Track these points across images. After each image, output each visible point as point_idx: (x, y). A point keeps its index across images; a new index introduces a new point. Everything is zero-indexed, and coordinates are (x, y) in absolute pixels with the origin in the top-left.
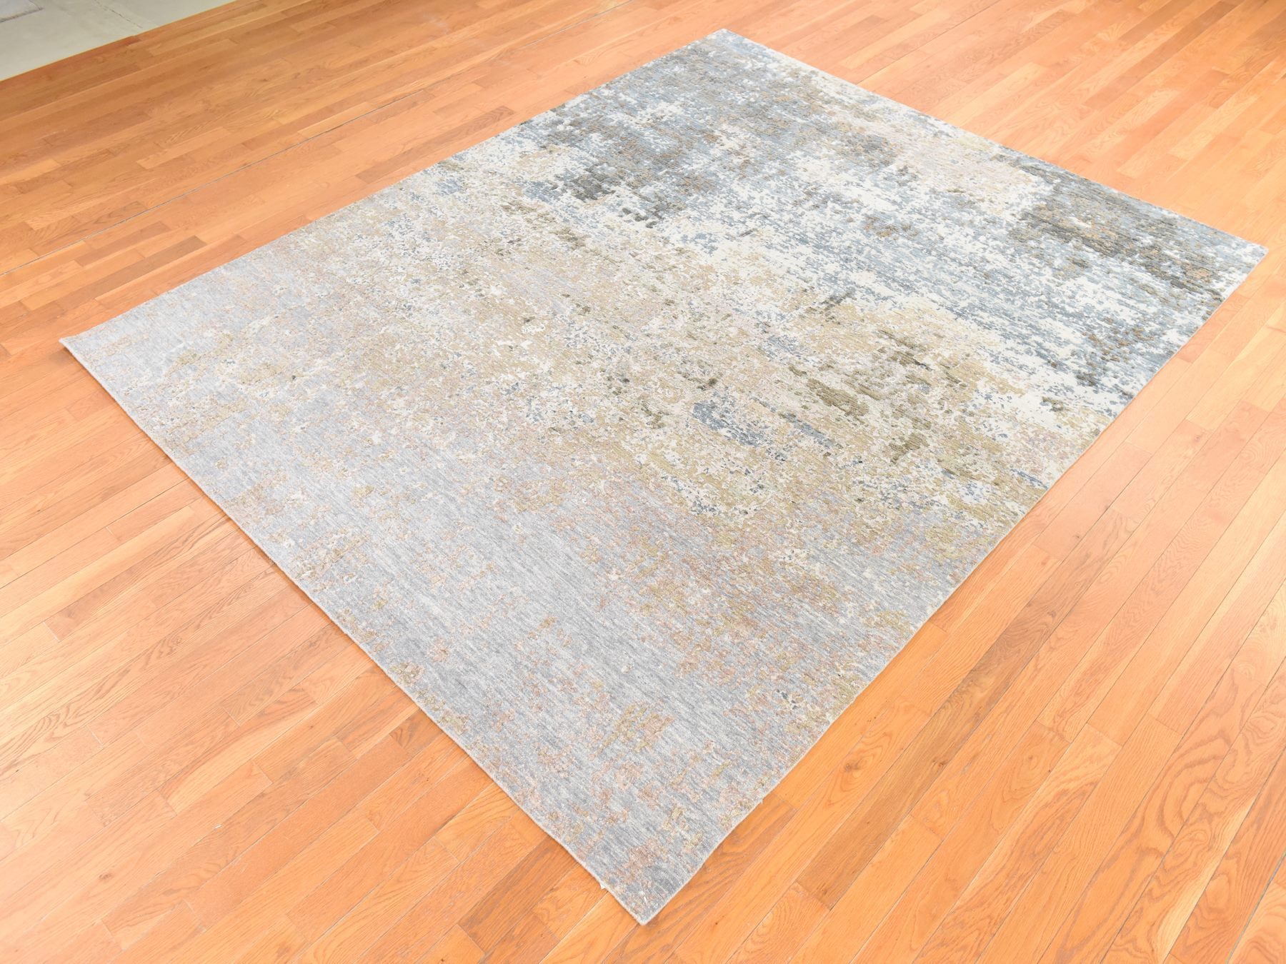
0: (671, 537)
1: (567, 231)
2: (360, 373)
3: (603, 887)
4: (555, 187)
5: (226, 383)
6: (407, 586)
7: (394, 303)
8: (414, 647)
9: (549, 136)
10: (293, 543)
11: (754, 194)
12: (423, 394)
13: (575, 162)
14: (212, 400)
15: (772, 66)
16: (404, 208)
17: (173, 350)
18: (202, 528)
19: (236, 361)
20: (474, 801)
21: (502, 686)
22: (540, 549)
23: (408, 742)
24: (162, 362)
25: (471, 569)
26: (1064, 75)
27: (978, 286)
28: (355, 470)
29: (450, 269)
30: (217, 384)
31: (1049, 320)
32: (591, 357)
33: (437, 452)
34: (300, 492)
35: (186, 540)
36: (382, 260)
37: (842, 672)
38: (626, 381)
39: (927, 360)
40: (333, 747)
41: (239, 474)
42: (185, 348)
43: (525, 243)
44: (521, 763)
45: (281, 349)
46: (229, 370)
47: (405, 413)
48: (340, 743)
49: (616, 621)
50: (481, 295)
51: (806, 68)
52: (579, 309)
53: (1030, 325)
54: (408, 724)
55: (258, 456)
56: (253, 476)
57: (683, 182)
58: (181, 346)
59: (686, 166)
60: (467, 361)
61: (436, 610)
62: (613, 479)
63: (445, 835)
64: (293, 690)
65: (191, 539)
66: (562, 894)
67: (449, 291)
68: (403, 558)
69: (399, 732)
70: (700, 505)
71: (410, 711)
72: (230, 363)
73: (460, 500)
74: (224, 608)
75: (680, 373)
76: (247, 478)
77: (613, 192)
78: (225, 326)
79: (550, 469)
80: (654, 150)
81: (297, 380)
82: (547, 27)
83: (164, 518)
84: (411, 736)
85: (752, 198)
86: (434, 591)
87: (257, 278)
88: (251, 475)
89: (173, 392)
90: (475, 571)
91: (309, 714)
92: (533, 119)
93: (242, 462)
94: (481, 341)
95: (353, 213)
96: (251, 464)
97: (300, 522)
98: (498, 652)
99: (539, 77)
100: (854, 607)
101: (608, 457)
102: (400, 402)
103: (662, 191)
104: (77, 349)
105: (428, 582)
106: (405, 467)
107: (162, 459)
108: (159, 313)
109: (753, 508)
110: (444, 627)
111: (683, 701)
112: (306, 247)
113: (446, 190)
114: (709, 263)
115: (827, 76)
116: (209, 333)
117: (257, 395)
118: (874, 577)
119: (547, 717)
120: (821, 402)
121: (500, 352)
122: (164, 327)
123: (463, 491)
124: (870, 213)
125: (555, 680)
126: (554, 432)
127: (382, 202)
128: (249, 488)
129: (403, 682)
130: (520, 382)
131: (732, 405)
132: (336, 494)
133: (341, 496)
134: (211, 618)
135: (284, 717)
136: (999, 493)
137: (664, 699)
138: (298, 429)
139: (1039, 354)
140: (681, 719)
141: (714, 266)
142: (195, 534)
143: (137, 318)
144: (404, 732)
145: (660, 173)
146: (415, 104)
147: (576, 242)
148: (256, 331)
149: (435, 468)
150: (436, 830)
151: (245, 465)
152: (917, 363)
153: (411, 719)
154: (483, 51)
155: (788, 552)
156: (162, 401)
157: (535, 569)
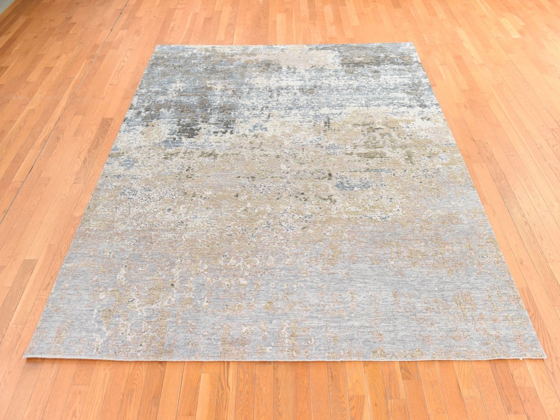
0: (390, 235)
1: (203, 153)
2: (199, 262)
3: (521, 359)
4: (175, 139)
5: (143, 310)
6: (335, 325)
7: (172, 225)
8: (368, 343)
9: (143, 120)
10: (271, 348)
11: (252, 101)
12: (237, 251)
13: (169, 125)
14: (148, 322)
15: (195, 51)
16: (120, 184)
17: (94, 316)
18: (222, 377)
19: (135, 298)
20: (457, 373)
21: (413, 328)
22: (358, 273)
23: (411, 375)
24: (97, 326)
25: (347, 300)
26: (292, 13)
27: (360, 94)
28: (253, 300)
29: (177, 196)
30: (140, 314)
31: (391, 94)
32: (279, 194)
33: (274, 268)
34: (244, 327)
35: (222, 387)
36: (141, 211)
37: (485, 237)
38: (303, 194)
39: (378, 126)
40: (392, 404)
41: (207, 341)
42: (99, 311)
43: (193, 167)
44: (453, 347)
45: (148, 278)
46: (136, 304)
47: (241, 264)
48: (393, 400)
49: (412, 276)
50: (205, 198)
51: (209, 47)
52: (250, 179)
53: (389, 98)
54: (403, 371)
55: (204, 328)
56: (214, 337)
57: (222, 110)
58: (96, 311)
59: (214, 104)
60: (236, 227)
61: (357, 324)
62: (346, 230)
63: (465, 393)
64: (350, 400)
65: (224, 385)
66: (516, 373)
67: (189, 205)
68: (319, 316)
69: (404, 376)
70: (383, 218)
71: (397, 366)
72: (132, 301)
73: (308, 279)
74: (279, 397)
75: (316, 179)
76: (212, 340)
77: (200, 128)
78: (106, 288)
79: (322, 243)
80: (193, 104)
81: (176, 285)
82: (77, 76)
83: (199, 388)
84: (410, 373)
85: (253, 103)
86: (346, 318)
87: (91, 256)
88: (213, 338)
89: (123, 334)
90: (349, 299)
91: (368, 401)
92: (126, 116)
93: (201, 336)
94: (231, 216)
95: (97, 200)
96: (206, 333)
97: (261, 338)
98: (395, 319)
99: (103, 99)
100: (463, 216)
101: (335, 224)
102: (233, 261)
103: (218, 118)
104: (41, 353)
105: (340, 317)
106: (271, 283)
107: (160, 366)
108: (61, 306)
109: (398, 207)
110: (368, 327)
111: (464, 283)
112: (95, 228)
113: (129, 166)
114: (272, 134)
115: (221, 46)
116: (102, 296)
117: (166, 303)
118: (456, 203)
119: (438, 325)
120: (369, 159)
121: (244, 214)
122: (73, 310)
123: (304, 275)
124: (298, 88)
125: (424, 311)
126: (305, 229)
127: (105, 187)
128: (220, 343)
129: (384, 358)
130: (267, 220)
131: (346, 178)
132: (260, 315)
133: (262, 314)
134: (279, 406)
135: (362, 412)
136: (448, 154)
137: (459, 288)
138: (205, 304)
139: (403, 106)
140: (471, 289)
141: (274, 134)
142: (223, 381)
143: (51, 316)
144: (406, 374)
145: (209, 111)
146: (58, 138)
147: (213, 155)
148: (125, 279)
149: (282, 275)
150: (460, 393)
151: (204, 336)
152: (377, 129)
153: (401, 368)
154: (60, 100)
155: (426, 213)
156: (122, 342)
157: (366, 281)
